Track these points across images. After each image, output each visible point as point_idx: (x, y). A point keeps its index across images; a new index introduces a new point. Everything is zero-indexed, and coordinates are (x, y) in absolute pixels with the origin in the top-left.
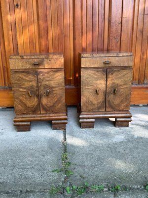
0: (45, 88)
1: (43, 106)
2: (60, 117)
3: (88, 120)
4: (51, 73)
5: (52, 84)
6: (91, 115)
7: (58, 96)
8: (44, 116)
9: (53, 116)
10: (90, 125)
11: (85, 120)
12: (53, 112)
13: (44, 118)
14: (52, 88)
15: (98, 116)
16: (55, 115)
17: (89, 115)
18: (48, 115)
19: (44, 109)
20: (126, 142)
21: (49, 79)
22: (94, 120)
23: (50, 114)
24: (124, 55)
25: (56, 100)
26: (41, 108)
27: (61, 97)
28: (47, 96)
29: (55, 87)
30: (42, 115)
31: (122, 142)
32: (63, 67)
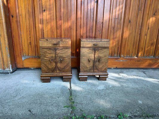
0: (59, 58)
1: (58, 68)
2: (68, 75)
3: (84, 76)
4: (64, 50)
5: (64, 55)
6: (85, 73)
7: (67, 63)
8: (58, 73)
9: (64, 74)
10: (85, 79)
11: (82, 76)
12: (64, 72)
13: (59, 75)
14: (64, 58)
15: (90, 74)
16: (65, 73)
17: (84, 73)
18: (61, 73)
19: (59, 70)
20: (105, 90)
21: (62, 52)
22: (87, 76)
23: (62, 72)
24: (105, 41)
25: (66, 65)
26: (57, 69)
27: (69, 63)
28: (61, 62)
29: (65, 57)
30: (57, 73)
31: (103, 89)
32: (70, 46)
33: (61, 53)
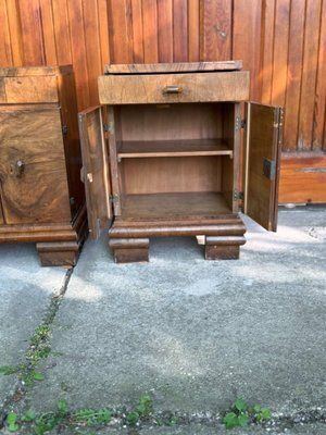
0: (11, 157)
1: (8, 202)
2: (58, 235)
3: (131, 241)
4: (26, 117)
5: (30, 145)
6: (139, 227)
7: (50, 179)
8: (14, 229)
9: (40, 231)
10: (138, 255)
11: (124, 241)
12: (38, 221)
13: (16, 237)
14: (31, 156)
15: (158, 230)
16: (45, 228)
17: (134, 227)
18: (24, 229)
19: (14, 212)
21: (20, 132)
22: (146, 241)
23: (31, 224)
25: (43, 189)
26: (6, 211)
27: (57, 181)
28: (19, 177)
29: (39, 154)
30: (9, 229)
32: (56, 100)
33: (15, 132)
